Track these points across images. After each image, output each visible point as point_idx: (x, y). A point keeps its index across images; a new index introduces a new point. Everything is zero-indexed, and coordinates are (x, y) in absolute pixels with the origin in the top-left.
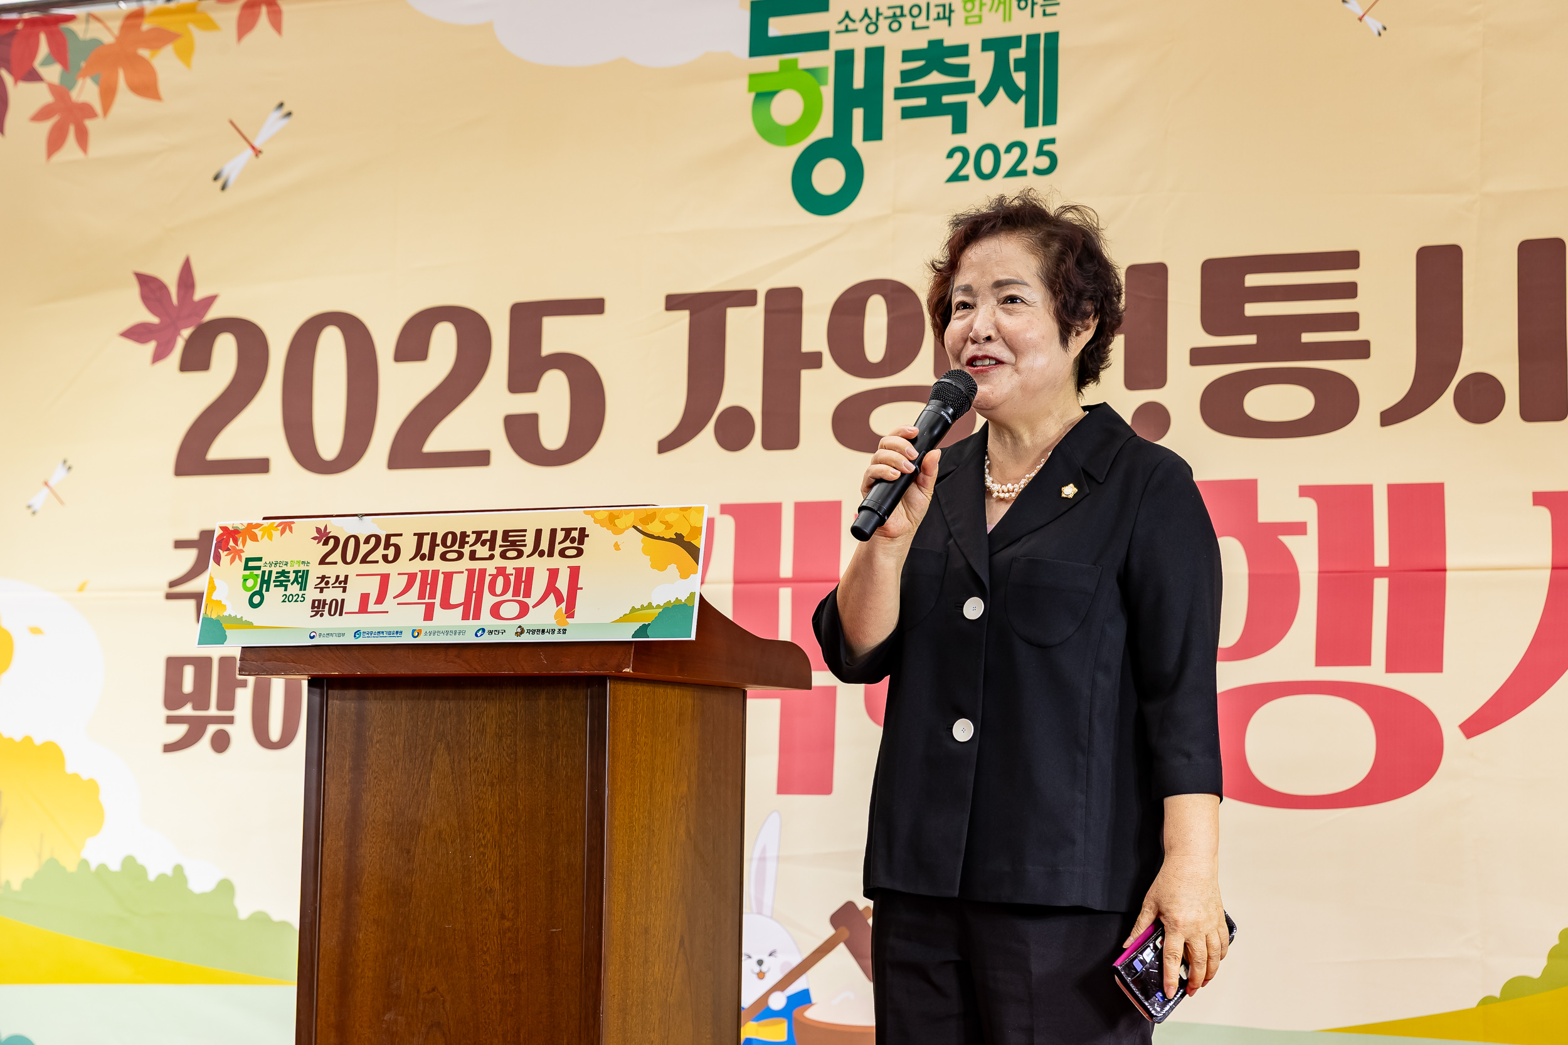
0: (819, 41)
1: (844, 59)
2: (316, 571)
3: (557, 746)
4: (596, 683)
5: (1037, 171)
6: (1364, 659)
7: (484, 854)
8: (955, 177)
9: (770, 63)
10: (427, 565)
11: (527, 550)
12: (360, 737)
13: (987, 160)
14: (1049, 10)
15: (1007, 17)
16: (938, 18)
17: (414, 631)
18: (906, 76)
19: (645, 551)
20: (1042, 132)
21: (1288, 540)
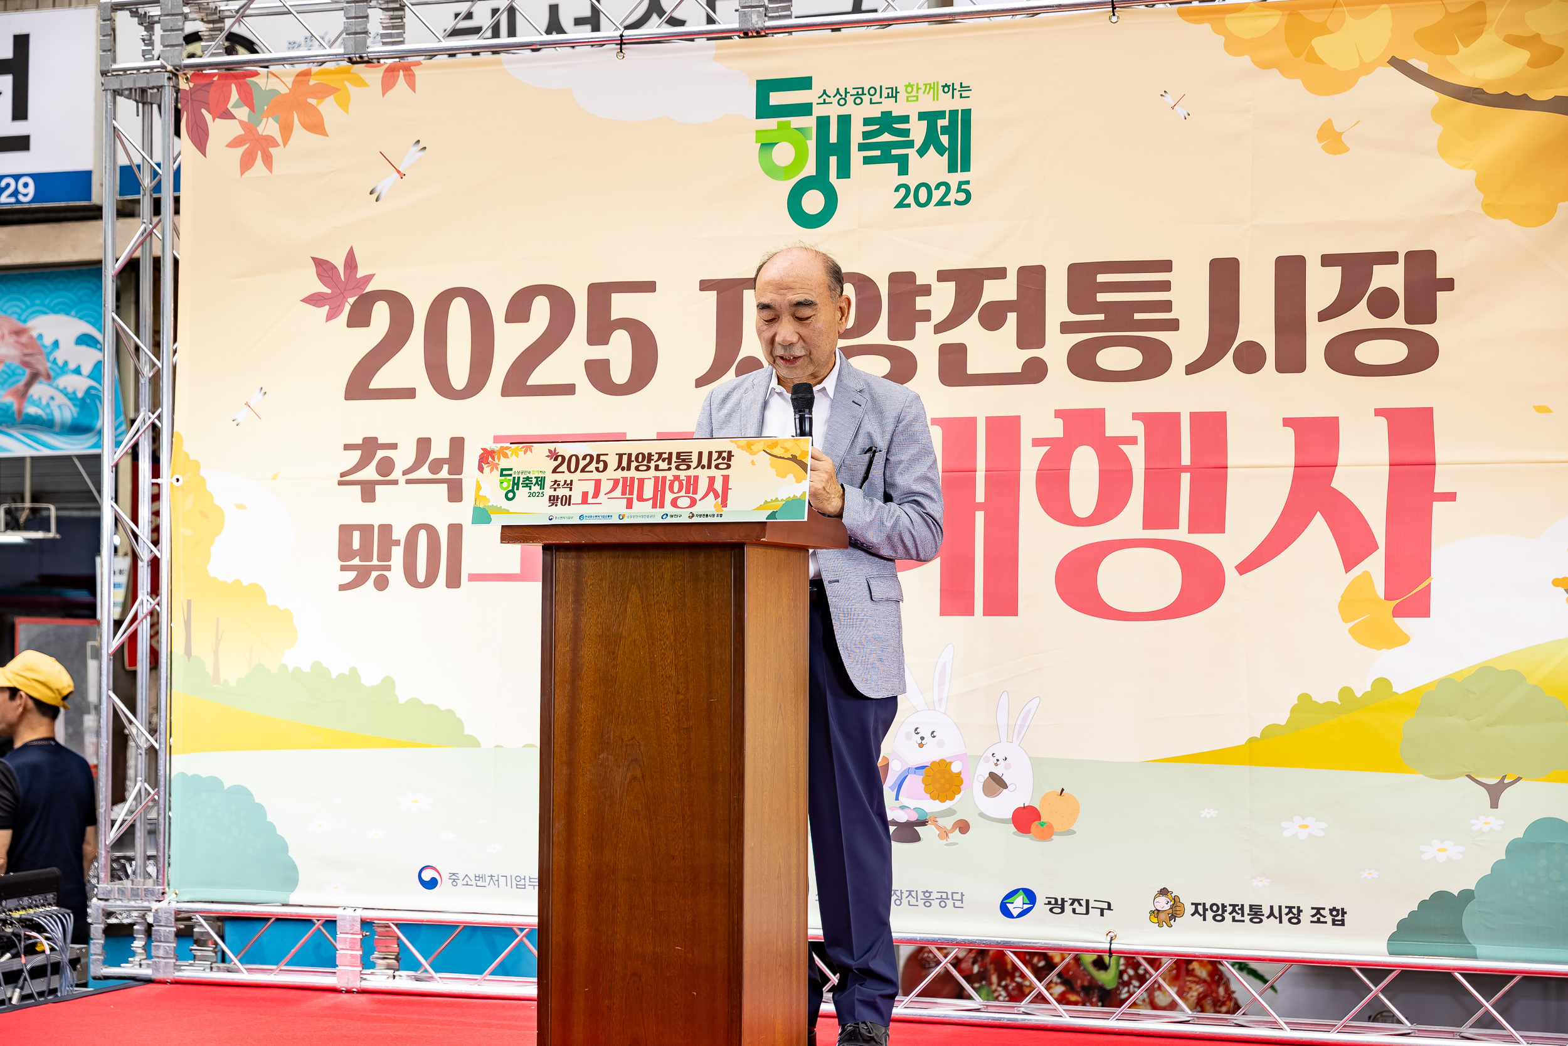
0: (805, 109)
1: (823, 122)
2: (550, 478)
3: (712, 586)
4: (737, 548)
5: (957, 202)
6: (1175, 526)
7: (665, 654)
8: (901, 205)
9: (771, 123)
10: (626, 474)
11: (694, 464)
12: (578, 581)
13: (923, 195)
14: (964, 94)
15: (936, 98)
16: (888, 97)
17: (620, 515)
18: (866, 135)
19: (772, 466)
20: (960, 176)
21: (1125, 448)
